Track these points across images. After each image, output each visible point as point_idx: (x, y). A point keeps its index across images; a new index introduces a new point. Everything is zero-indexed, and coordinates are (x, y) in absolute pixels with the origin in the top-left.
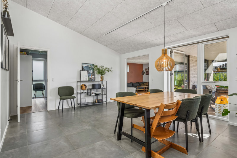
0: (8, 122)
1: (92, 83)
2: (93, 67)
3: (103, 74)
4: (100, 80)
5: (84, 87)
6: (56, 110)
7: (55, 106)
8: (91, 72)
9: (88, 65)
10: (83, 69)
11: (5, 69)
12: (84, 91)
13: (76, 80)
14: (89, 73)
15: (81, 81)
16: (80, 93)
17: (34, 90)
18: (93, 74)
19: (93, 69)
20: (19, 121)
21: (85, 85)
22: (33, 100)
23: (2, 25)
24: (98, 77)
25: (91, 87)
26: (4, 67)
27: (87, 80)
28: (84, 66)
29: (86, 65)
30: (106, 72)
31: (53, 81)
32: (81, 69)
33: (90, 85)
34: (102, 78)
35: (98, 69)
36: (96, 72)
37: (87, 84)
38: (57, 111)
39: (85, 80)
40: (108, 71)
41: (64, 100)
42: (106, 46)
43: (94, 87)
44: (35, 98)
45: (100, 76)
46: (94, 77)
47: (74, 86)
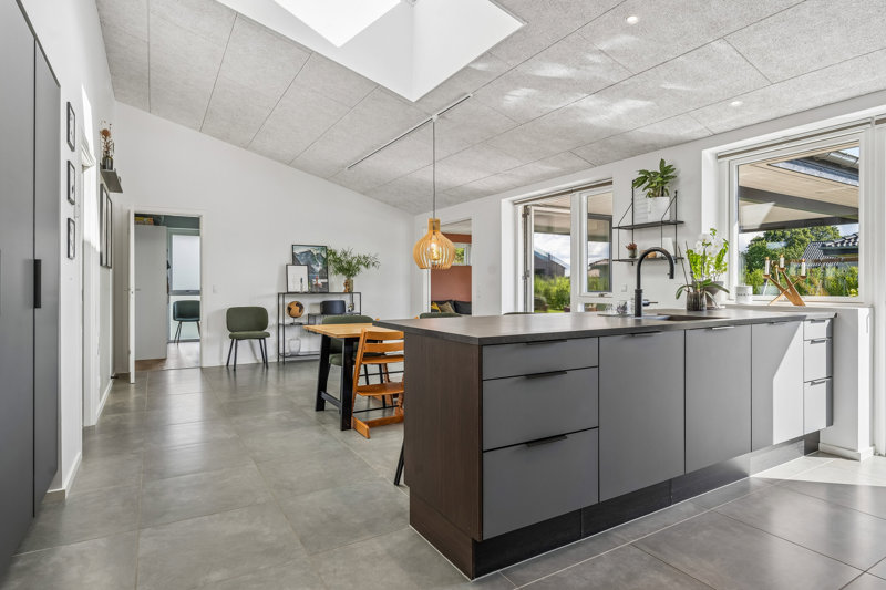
0: (111, 381)
1: (319, 299)
2: (324, 255)
3: (353, 275)
4: (343, 289)
5: (296, 309)
6: (222, 367)
7: (221, 358)
8: (318, 269)
9: (309, 248)
10: (295, 261)
11: (107, 266)
12: (296, 321)
13: (274, 291)
14: (311, 271)
15: (288, 293)
16: (284, 326)
17: (174, 319)
18: (324, 274)
19: (325, 261)
20: (132, 380)
21: (298, 304)
22: (172, 347)
23: (102, 185)
24: (337, 282)
25: (317, 311)
26: (104, 262)
27: (306, 289)
28: (297, 252)
29: (305, 249)
30: (362, 267)
31: (214, 291)
32: (289, 259)
33: (316, 304)
34: (347, 284)
35: (338, 261)
36: (331, 268)
37: (306, 302)
38: (225, 368)
39: (299, 290)
40: (367, 266)
41: (239, 342)
42: (364, 194)
43: (327, 308)
44: (178, 341)
45: (342, 278)
46: (325, 281)
47: (270, 306)
